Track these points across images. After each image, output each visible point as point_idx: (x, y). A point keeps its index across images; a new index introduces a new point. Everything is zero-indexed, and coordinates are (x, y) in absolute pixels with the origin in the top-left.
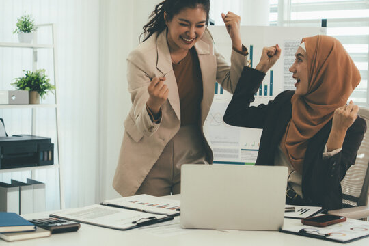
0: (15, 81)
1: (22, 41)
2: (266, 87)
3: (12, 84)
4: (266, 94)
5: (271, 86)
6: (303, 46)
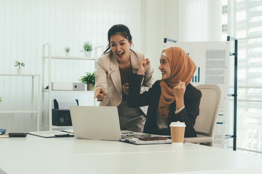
0: (81, 78)
1: (86, 56)
2: (196, 77)
3: (79, 80)
4: (196, 81)
5: (199, 76)
6: (164, 54)
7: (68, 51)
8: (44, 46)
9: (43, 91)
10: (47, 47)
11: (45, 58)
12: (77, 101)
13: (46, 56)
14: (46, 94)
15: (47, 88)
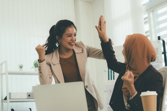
7: (21, 67)
8: (1, 64)
9: (2, 101)
10: (4, 65)
11: (3, 74)
12: (30, 109)
13: (3, 73)
14: (4, 104)
15: (6, 99)
